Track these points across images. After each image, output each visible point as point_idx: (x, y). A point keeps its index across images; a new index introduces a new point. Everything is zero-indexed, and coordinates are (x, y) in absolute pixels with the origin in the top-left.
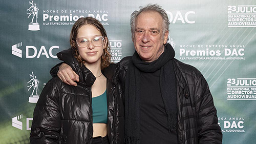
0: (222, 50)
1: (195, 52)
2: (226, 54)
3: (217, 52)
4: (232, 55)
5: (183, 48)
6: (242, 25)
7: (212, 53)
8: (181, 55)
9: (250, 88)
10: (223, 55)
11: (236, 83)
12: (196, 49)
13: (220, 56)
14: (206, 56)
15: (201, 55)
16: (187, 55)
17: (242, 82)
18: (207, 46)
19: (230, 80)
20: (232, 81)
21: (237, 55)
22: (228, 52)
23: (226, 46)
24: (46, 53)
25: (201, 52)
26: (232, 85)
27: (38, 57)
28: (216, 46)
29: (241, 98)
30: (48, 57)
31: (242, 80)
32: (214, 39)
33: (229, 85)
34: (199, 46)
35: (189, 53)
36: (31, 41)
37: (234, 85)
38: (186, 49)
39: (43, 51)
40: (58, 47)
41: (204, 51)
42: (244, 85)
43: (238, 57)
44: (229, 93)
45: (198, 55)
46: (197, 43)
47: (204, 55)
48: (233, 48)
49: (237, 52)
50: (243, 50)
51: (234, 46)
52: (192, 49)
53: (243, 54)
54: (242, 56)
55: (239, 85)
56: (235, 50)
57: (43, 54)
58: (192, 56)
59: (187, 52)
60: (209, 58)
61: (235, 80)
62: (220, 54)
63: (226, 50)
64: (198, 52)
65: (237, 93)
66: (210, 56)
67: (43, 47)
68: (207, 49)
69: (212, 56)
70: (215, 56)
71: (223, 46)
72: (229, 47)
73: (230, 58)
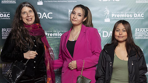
0: (133, 14)
1: (119, 16)
2: (135, 17)
3: (130, 15)
4: (138, 17)
5: (113, 13)
6: (143, 2)
7: (128, 16)
8: (112, 17)
9: (146, 33)
10: (133, 17)
11: (140, 31)
12: (120, 14)
13: (132, 18)
14: (125, 17)
15: (122, 17)
16: (115, 17)
17: (142, 30)
18: (125, 12)
19: (137, 29)
20: (137, 30)
21: (140, 17)
22: (135, 15)
23: (135, 12)
24: (46, 16)
25: (122, 15)
26: (138, 32)
27: (42, 18)
28: (130, 12)
29: (142, 38)
30: (47, 18)
31: (143, 29)
32: (129, 9)
33: (136, 32)
34: (121, 12)
35: (116, 16)
36: (39, 10)
37: (139, 32)
38: (115, 14)
39: (44, 15)
40: (52, 13)
41: (124, 15)
42: (144, 32)
43: (140, 18)
44: (136, 35)
45: (121, 17)
46: (120, 11)
47: (124, 17)
48: (138, 13)
49: (140, 15)
50: (143, 14)
51: (139, 12)
52: (118, 14)
53: (143, 16)
54: (143, 17)
55: (141, 32)
56: (139, 14)
57: (44, 16)
58: (118, 18)
59: (116, 15)
60: (126, 18)
61: (139, 29)
62: (132, 16)
63: (135, 14)
64: (121, 15)
65: (140, 35)
66: (127, 17)
67: (44, 13)
68: (126, 14)
69: (128, 18)
70: (129, 17)
71: (133, 12)
72: (136, 13)
73: (137, 18)
